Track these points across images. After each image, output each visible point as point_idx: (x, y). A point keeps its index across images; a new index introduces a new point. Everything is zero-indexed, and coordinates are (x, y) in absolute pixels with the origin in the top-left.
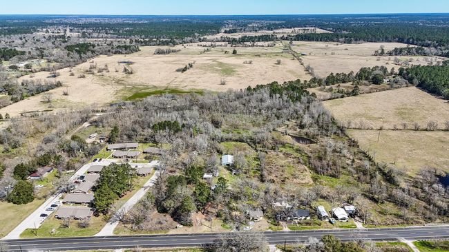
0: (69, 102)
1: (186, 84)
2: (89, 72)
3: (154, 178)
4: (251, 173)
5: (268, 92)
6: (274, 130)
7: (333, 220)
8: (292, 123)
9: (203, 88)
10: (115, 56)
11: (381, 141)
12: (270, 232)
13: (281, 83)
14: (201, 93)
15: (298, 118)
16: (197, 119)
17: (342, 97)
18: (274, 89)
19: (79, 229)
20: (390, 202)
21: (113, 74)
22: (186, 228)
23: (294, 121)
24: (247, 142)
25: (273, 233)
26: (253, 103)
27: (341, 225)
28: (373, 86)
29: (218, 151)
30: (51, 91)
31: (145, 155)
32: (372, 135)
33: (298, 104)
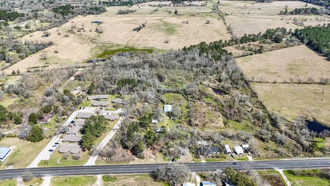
0: (59, 59)
1: (140, 43)
2: (71, 31)
3: (119, 122)
4: (183, 119)
5: (198, 52)
6: (201, 83)
7: (234, 154)
8: (213, 78)
9: (152, 46)
10: (88, 16)
11: (274, 93)
12: (193, 163)
13: (208, 43)
14: (150, 51)
15: (218, 73)
16: (148, 76)
17: (251, 54)
18: (203, 48)
19: (74, 161)
20: (272, 141)
21: (88, 33)
22: (140, 160)
23: (215, 75)
24: (181, 94)
25: (195, 163)
26: (187, 62)
27: (238, 158)
28: (274, 44)
29: (162, 101)
30: (46, 49)
31: (113, 104)
32: (267, 88)
33: (219, 63)
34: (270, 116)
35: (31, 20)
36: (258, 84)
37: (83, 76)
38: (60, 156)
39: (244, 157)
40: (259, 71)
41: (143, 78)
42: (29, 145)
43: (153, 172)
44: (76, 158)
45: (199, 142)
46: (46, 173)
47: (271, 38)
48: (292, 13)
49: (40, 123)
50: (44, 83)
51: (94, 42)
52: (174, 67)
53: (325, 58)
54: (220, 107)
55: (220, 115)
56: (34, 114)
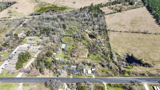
17: (115, 13)
20: (107, 67)
24: (73, 37)
25: (67, 78)
27: (88, 76)
28: (130, 6)
33: (96, 19)
39: (91, 75)
40: (116, 24)
45: (73, 66)
54: (89, 46)
55: (88, 50)
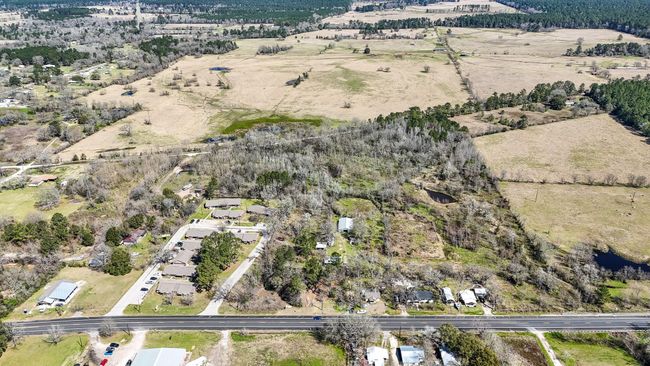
0: (153, 135)
1: (298, 107)
2: (173, 86)
3: (260, 246)
4: (372, 242)
5: (405, 124)
6: (407, 181)
7: (459, 304)
8: (429, 172)
9: (321, 113)
10: (205, 57)
11: (541, 201)
13: (423, 109)
14: (317, 122)
15: (439, 164)
16: (311, 166)
17: (504, 130)
18: (413, 118)
19: (183, 307)
20: (530, 283)
21: (204, 89)
22: (295, 308)
23: (434, 168)
24: (371, 199)
25: (389, 318)
26: (383, 142)
27: (466, 310)
28: (550, 112)
29: (335, 212)
30: (129, 118)
31: (249, 215)
32: (529, 191)
33: (442, 145)
34: (528, 241)
35: (101, 65)
36: (513, 184)
37: (196, 167)
38: (160, 299)
39: (477, 309)
40: (517, 160)
41: (303, 171)
42: (107, 279)
43: (317, 329)
44: (186, 303)
45: (399, 283)
46: (137, 325)
47: (544, 100)
48: (590, 53)
49: (124, 245)
50: (129, 177)
51: (215, 106)
52: (358, 152)
53: (644, 139)
54: (440, 223)
55: (439, 237)
56: (114, 228)
